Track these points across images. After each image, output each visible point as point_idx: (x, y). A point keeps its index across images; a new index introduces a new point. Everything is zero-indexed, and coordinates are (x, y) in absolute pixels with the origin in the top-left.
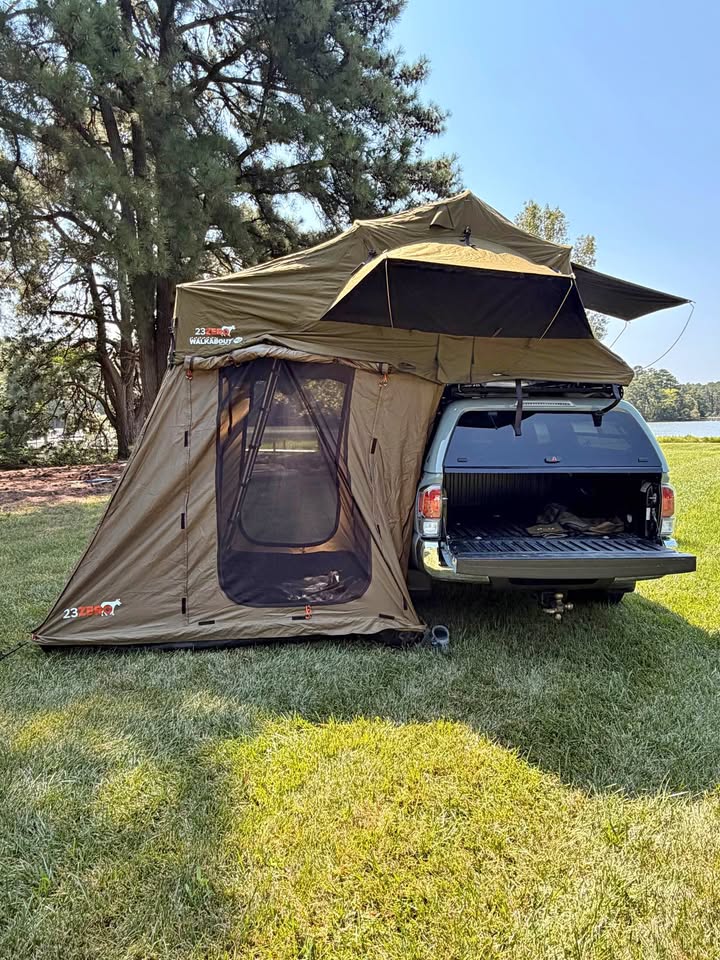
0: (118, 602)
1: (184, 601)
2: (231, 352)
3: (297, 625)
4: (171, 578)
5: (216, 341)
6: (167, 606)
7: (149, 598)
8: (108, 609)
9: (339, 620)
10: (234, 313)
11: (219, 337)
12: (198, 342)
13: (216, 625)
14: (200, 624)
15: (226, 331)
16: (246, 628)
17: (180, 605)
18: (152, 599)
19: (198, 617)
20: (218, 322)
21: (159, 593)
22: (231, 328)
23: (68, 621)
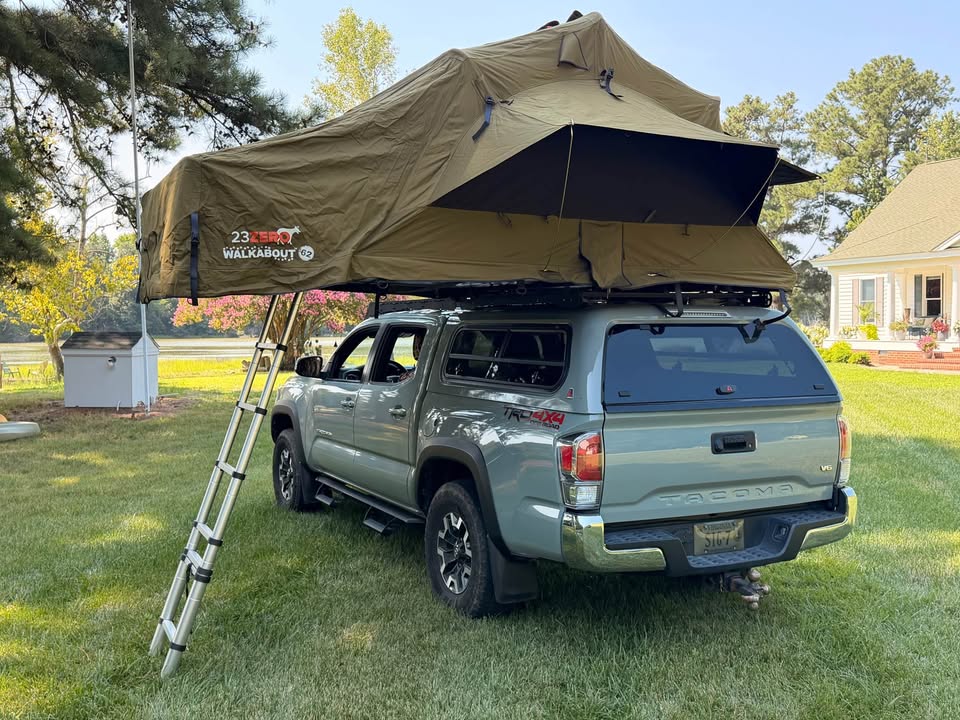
11: (273, 245)
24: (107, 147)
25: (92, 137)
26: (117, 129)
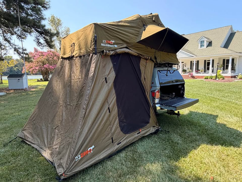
0: (93, 147)
1: (112, 138)
2: (116, 50)
3: (139, 135)
4: (108, 131)
5: (109, 46)
6: (108, 142)
7: (102, 141)
8: (90, 150)
9: (146, 131)
10: (114, 36)
11: (110, 44)
12: (104, 45)
13: (122, 143)
14: (118, 144)
15: (112, 42)
16: (129, 141)
17: (111, 140)
18: (104, 141)
19: (117, 142)
20: (110, 39)
21: (105, 138)
22: (113, 41)
23: (77, 162)
24: (10, 38)
25: (7, 35)
26: (12, 34)
